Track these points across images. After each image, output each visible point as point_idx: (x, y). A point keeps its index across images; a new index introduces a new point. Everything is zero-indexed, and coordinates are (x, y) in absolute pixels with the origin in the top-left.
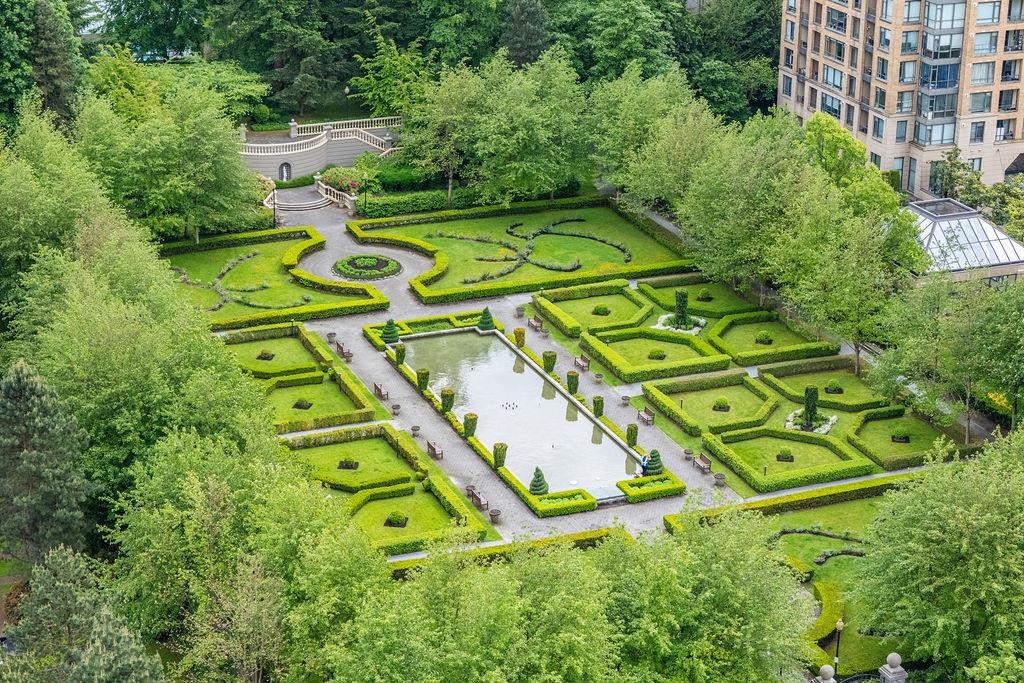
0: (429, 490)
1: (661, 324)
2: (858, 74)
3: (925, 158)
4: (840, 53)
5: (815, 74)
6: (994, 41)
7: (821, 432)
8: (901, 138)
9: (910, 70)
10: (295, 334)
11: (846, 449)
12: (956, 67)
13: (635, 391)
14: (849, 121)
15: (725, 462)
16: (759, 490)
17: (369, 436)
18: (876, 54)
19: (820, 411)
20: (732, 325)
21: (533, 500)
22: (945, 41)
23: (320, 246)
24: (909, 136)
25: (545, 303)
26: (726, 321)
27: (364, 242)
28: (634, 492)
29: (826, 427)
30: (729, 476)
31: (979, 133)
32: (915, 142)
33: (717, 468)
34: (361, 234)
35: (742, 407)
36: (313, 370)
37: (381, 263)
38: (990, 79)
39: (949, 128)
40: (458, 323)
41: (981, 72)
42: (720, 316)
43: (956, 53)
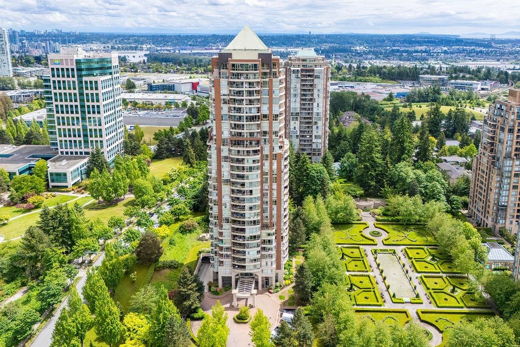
0: (374, 291)
1: (429, 259)
2: (484, 206)
3: (498, 226)
4: (481, 201)
5: (476, 202)
6: (515, 204)
7: (455, 294)
8: (492, 221)
9: (495, 208)
10: (358, 248)
11: (459, 300)
12: (506, 209)
13: (419, 275)
14: (482, 214)
15: (433, 298)
16: (438, 307)
17: (366, 276)
18: (488, 203)
19: (456, 289)
20: (444, 262)
21: (393, 299)
22: (503, 204)
23: (368, 227)
24: (495, 221)
25: (407, 249)
26: (443, 261)
27: (377, 227)
28: (413, 301)
29: (457, 293)
30: (433, 301)
31: (511, 222)
32: (496, 222)
33: (431, 299)
34: (376, 226)
35: (440, 284)
36: (360, 258)
37: (379, 233)
38: (514, 212)
39: (504, 221)
40: (390, 251)
41: (512, 211)
42: (442, 259)
43: (506, 206)
